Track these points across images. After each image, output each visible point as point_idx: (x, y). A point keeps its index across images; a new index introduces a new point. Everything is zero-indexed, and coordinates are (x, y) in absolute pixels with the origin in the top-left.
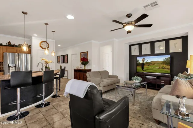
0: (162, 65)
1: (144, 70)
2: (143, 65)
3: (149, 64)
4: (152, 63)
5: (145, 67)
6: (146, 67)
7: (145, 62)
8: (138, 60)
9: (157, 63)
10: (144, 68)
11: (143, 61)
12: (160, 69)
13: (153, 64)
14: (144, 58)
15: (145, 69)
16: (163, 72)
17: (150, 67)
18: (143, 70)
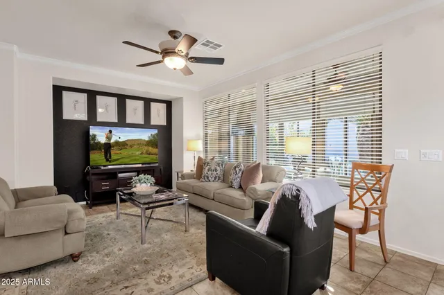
0: (146, 148)
1: (110, 162)
2: (108, 147)
3: (122, 145)
4: (127, 143)
5: (112, 152)
6: (114, 154)
7: (112, 141)
8: (95, 136)
9: (139, 143)
10: (110, 156)
11: (109, 138)
12: (144, 156)
13: (131, 146)
14: (110, 132)
15: (114, 157)
16: (148, 160)
17: (125, 152)
18: (107, 160)
